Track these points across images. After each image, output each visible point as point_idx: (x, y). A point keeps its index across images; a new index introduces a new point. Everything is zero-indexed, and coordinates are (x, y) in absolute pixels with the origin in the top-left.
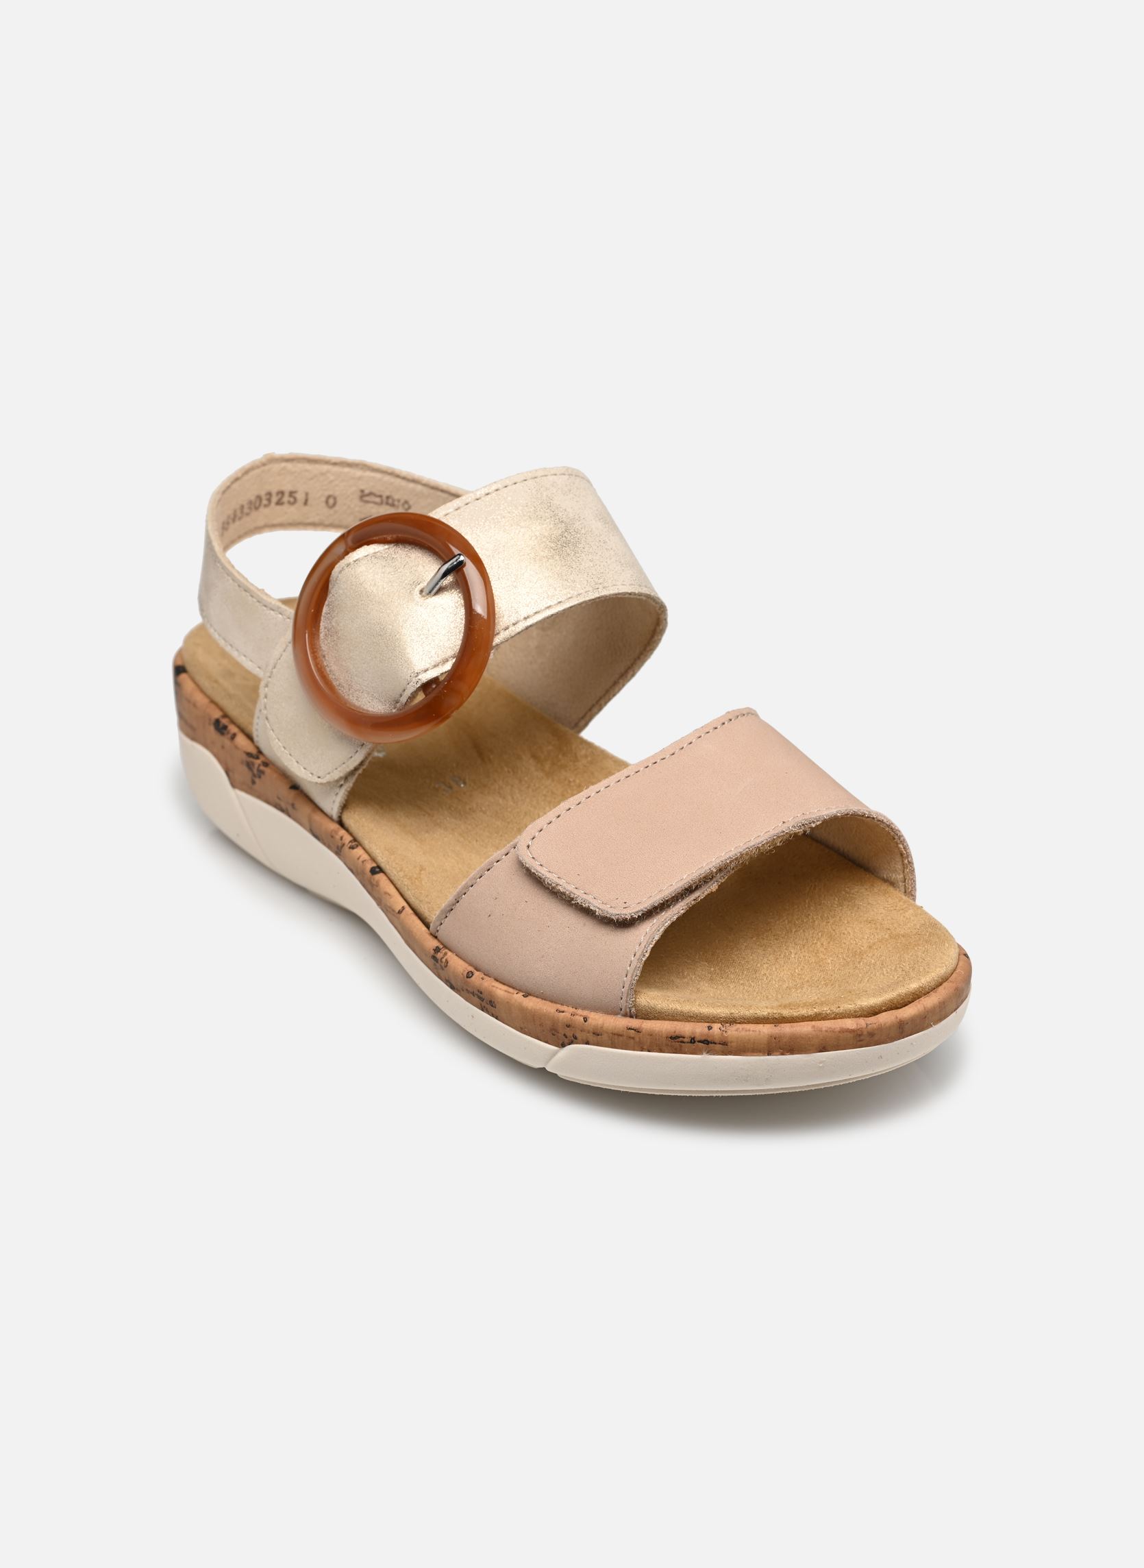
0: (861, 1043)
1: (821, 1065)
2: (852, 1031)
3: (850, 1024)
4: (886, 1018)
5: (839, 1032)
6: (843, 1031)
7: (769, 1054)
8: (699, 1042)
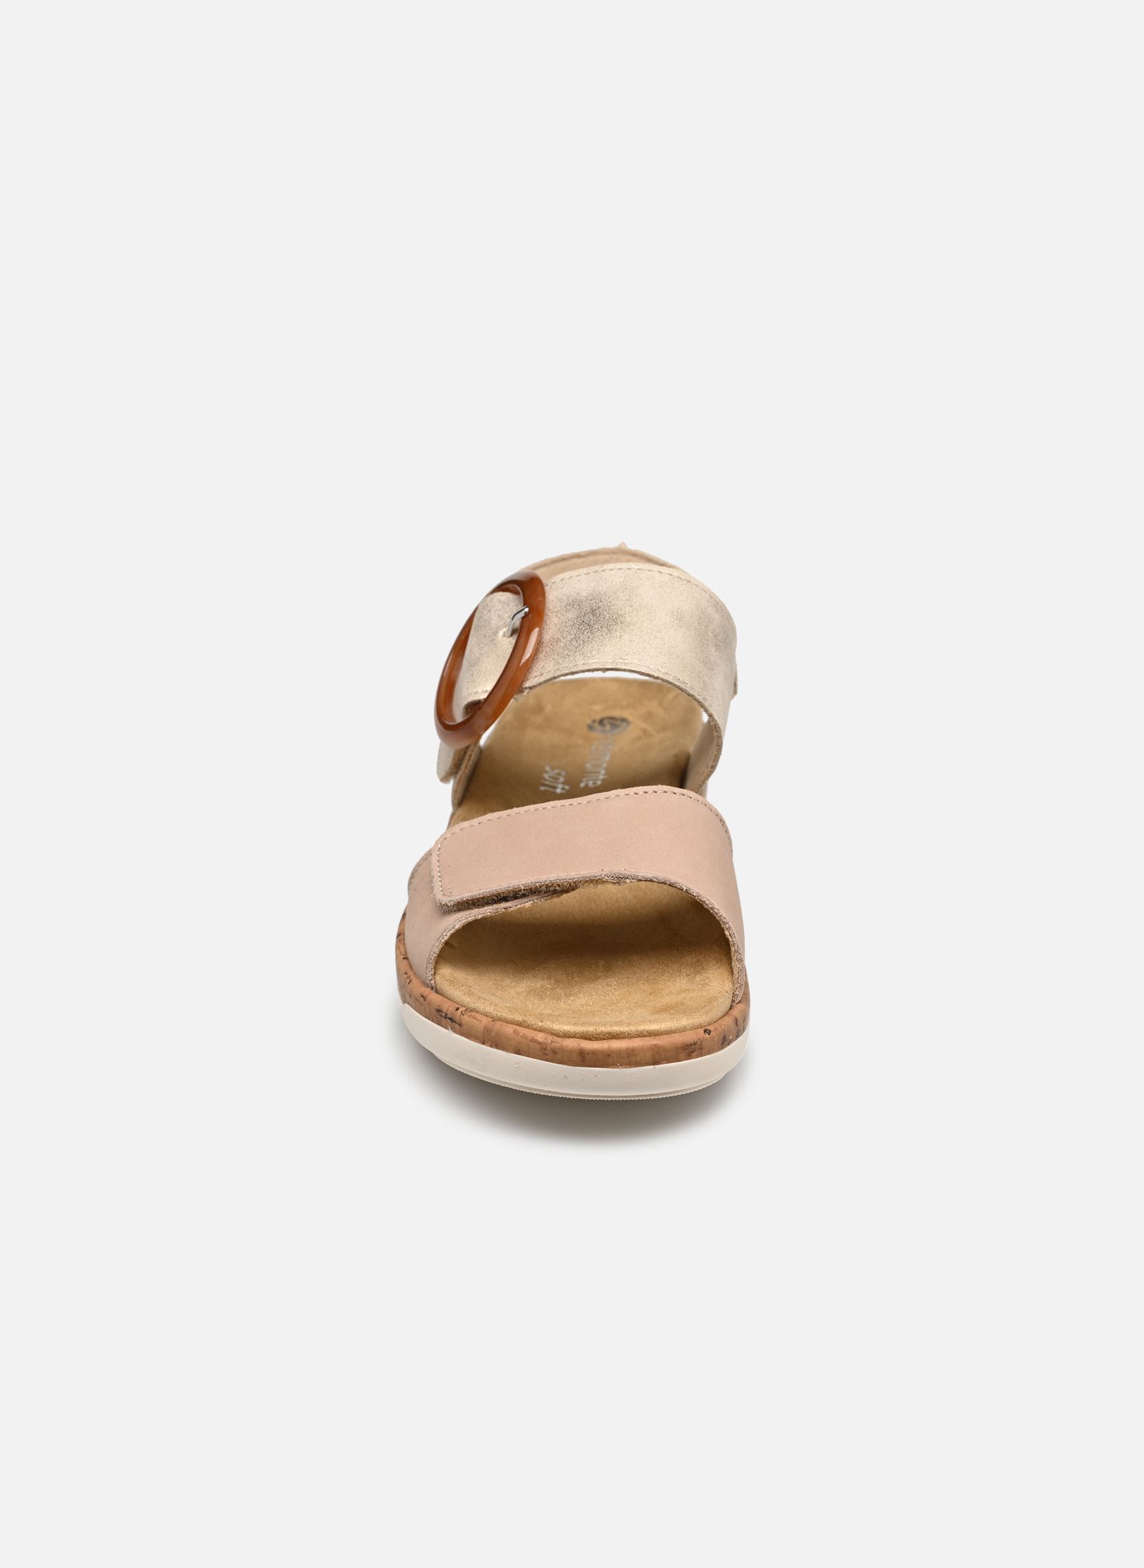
0: (545, 1056)
1: (516, 1066)
2: (539, 1043)
3: (540, 1037)
4: (571, 1044)
5: (530, 1040)
6: (534, 1040)
7: (483, 1044)
8: (449, 1019)
